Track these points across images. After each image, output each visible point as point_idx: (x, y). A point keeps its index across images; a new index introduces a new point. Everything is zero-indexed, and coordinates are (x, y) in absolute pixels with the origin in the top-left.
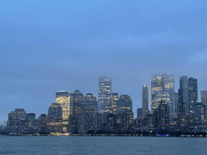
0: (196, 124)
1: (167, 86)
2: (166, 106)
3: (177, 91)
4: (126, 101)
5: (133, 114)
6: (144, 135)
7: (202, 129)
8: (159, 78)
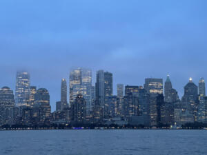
0: (110, 117)
1: (85, 80)
2: (82, 100)
3: (94, 85)
4: (43, 94)
5: (50, 107)
6: (59, 128)
7: (114, 121)
8: (77, 72)
